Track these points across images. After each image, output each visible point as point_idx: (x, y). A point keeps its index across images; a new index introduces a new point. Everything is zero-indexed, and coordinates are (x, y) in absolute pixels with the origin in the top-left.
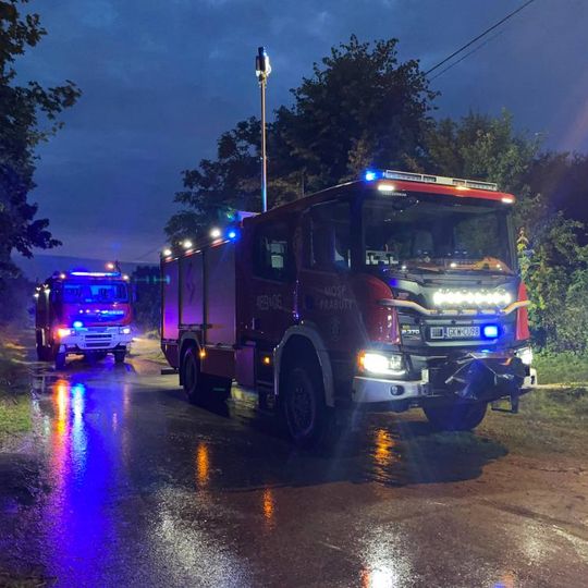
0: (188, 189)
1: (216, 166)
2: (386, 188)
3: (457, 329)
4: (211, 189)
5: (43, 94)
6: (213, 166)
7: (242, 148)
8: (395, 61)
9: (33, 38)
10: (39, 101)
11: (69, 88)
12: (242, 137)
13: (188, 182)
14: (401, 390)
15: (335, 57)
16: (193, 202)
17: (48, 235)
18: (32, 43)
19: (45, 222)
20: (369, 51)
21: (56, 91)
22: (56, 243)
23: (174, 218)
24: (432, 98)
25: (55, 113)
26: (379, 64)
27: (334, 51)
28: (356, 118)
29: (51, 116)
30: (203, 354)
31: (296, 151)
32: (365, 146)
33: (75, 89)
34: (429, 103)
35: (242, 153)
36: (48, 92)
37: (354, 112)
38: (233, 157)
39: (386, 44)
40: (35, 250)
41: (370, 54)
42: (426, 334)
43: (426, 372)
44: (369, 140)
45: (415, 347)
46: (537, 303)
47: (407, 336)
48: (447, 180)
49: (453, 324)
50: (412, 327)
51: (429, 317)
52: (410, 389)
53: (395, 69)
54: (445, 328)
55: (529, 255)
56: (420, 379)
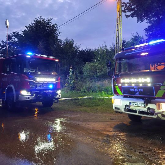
4: (4, 48)
6: (5, 42)
7: (13, 39)
8: (52, 23)
12: (13, 36)
14: (29, 98)
24: (59, 33)
26: (48, 23)
27: (36, 19)
28: (41, 36)
31: (25, 42)
32: (42, 43)
34: (59, 34)
37: (40, 34)
38: (11, 41)
39: (49, 19)
41: (46, 21)
42: (36, 87)
43: (34, 95)
44: (43, 41)
45: (34, 89)
46: (73, 81)
47: (31, 87)
48: (44, 56)
49: (43, 85)
50: (33, 85)
51: (37, 83)
52: (31, 98)
53: (52, 25)
54: (40, 85)
55: (72, 71)
56: (33, 96)
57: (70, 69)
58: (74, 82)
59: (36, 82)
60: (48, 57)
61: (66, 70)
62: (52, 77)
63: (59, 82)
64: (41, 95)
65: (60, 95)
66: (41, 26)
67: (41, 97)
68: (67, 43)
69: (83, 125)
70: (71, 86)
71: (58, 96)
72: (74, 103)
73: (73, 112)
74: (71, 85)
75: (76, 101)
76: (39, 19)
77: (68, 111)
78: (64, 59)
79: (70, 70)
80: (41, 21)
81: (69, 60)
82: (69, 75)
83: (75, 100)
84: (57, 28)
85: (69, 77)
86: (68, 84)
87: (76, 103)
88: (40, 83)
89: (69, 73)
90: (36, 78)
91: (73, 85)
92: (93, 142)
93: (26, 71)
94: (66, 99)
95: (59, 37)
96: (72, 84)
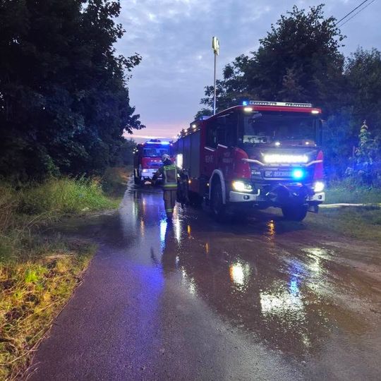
0: (207, 97)
1: (223, 83)
2: (248, 110)
3: (280, 173)
4: (220, 96)
5: (126, 60)
6: (221, 83)
7: (236, 73)
8: (322, 17)
9: (120, 35)
10: (124, 63)
11: (136, 56)
12: (237, 66)
13: (208, 93)
14: (248, 197)
15: (283, 20)
16: (210, 104)
17: (139, 122)
18: (120, 37)
19: (138, 116)
20: (306, 13)
21: (131, 58)
22: (143, 126)
23: (199, 112)
24: (341, 39)
25: (131, 68)
26: (312, 19)
27: (282, 17)
28: (292, 56)
29: (130, 70)
30: (190, 182)
32: (294, 72)
33: (139, 57)
34: (339, 43)
35: (236, 75)
36: (128, 59)
37: (290, 52)
38: (232, 78)
39: (316, 8)
40: (133, 130)
41: (306, 15)
42: (263, 174)
43: (259, 191)
44: (297, 68)
45: (258, 180)
46: (369, 161)
47: (254, 175)
48: (283, 104)
49: (278, 170)
50: (257, 171)
51: (265, 167)
52: (253, 197)
53: (321, 23)
54: (273, 171)
55: (367, 135)
56: (257, 193)
57: (362, 131)
58: (371, 164)
59: (263, 165)
60: (294, 105)
61: (351, 133)
62: (302, 153)
63: (319, 163)
64: (274, 191)
65: (323, 194)
66: (295, 30)
67: (274, 197)
68: (359, 61)
69: (367, 271)
70: (363, 175)
71: (315, 198)
72: (363, 217)
73: (353, 237)
74: (361, 171)
75: (371, 213)
76: (288, 16)
77: (340, 235)
78: (348, 104)
79: (360, 133)
80: (296, 18)
81: (363, 106)
82: (357, 146)
83: (367, 208)
84: (335, 28)
85: (359, 152)
86: (355, 168)
87: (369, 218)
88: (273, 165)
89: (359, 140)
90: (262, 154)
91: (369, 171)
92: (373, 311)
93: (248, 141)
94: (344, 207)
95: (339, 49)
96: (366, 170)
